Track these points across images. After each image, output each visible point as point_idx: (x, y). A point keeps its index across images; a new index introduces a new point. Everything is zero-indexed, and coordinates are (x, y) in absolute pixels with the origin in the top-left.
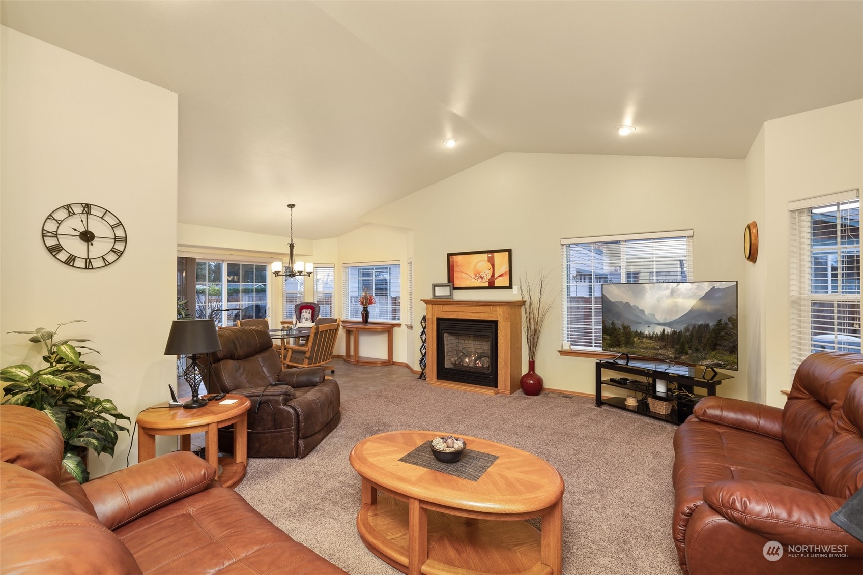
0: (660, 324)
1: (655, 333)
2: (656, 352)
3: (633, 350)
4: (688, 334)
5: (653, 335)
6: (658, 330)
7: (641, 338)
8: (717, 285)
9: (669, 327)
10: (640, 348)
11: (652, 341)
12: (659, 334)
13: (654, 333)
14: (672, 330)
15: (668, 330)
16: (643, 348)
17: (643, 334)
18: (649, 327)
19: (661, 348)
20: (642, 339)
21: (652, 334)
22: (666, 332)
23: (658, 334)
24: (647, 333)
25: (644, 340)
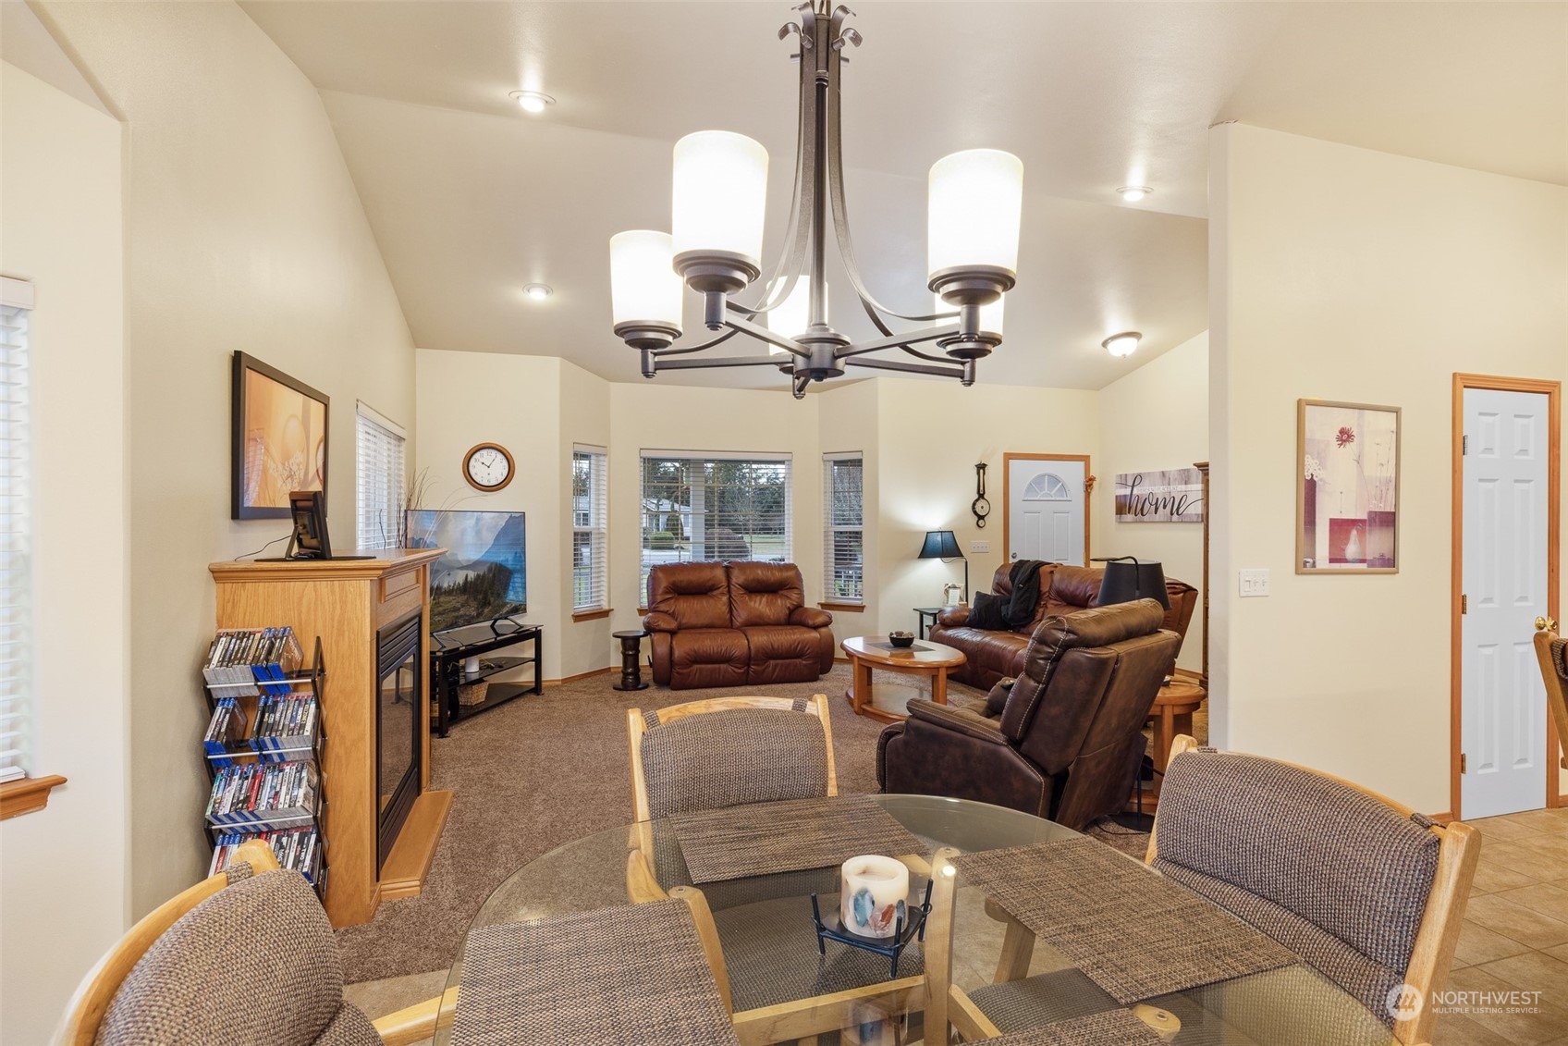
0: (462, 568)
1: (457, 583)
2: (456, 614)
4: (491, 575)
5: (454, 586)
6: (459, 578)
7: (437, 597)
8: (513, 515)
9: (473, 571)
11: (451, 598)
12: (461, 583)
13: (455, 584)
14: (476, 573)
15: (472, 575)
16: (440, 613)
17: (441, 588)
18: (449, 575)
19: (462, 606)
20: (439, 597)
21: (452, 585)
22: (469, 579)
23: (459, 584)
24: (445, 585)
25: (442, 599)
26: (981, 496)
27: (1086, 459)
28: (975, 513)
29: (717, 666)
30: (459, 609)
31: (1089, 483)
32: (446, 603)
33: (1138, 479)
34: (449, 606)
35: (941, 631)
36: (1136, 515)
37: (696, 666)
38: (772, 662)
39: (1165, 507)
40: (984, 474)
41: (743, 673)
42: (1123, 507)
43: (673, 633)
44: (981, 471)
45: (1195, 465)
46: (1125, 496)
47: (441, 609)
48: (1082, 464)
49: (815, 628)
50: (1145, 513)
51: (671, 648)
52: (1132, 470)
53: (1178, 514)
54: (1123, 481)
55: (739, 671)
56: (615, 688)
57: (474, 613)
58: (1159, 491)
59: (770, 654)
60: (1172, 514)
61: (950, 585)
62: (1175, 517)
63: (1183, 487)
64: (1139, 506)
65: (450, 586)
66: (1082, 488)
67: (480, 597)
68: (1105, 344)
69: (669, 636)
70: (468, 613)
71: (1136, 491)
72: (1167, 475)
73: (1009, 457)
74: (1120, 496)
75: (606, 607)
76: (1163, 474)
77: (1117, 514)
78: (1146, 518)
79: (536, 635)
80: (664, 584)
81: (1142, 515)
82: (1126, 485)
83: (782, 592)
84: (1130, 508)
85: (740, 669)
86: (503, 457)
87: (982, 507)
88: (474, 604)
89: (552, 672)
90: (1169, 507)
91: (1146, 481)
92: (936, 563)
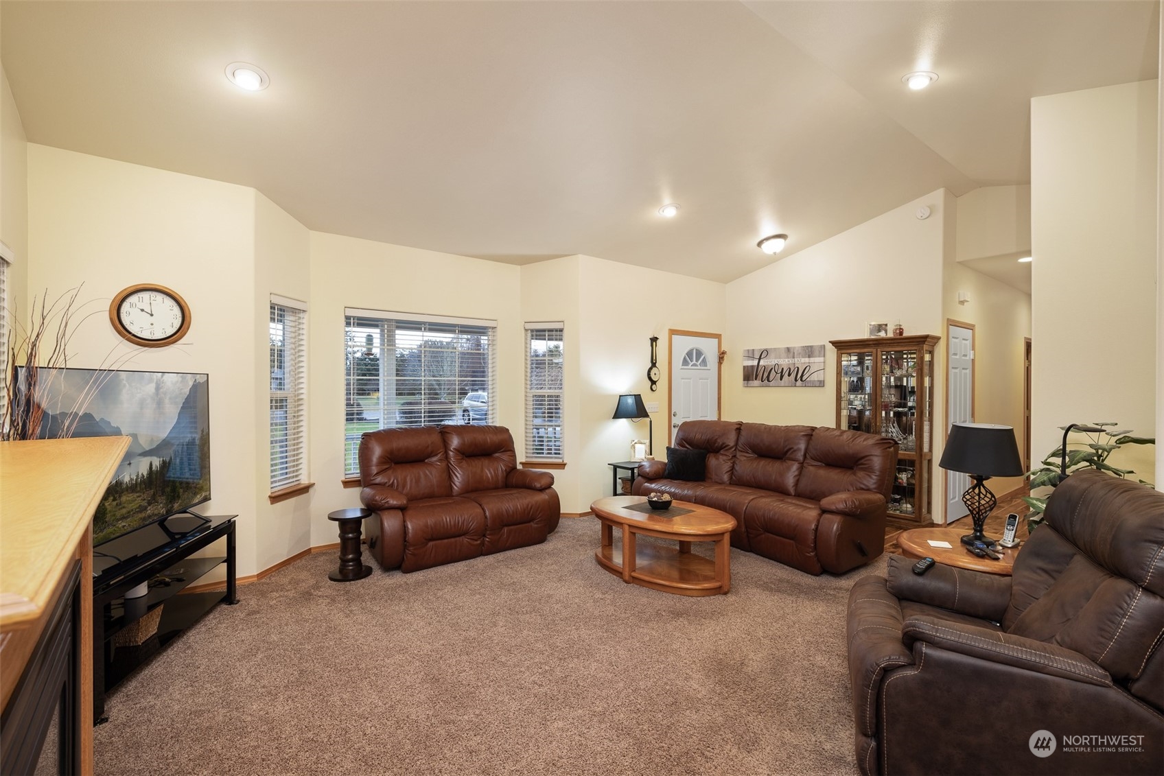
0: (144, 454)
1: (140, 474)
2: (143, 515)
3: (104, 532)
5: (136, 480)
7: (117, 496)
8: (193, 376)
9: (157, 457)
10: (118, 520)
11: (135, 496)
12: (145, 474)
13: (137, 476)
14: (161, 459)
16: (123, 518)
17: (121, 483)
18: (130, 464)
19: (149, 504)
20: (120, 497)
21: (135, 478)
22: (153, 468)
23: (143, 476)
24: (127, 479)
25: (124, 498)
26: (654, 364)
27: (718, 336)
28: (650, 378)
29: (453, 540)
30: (145, 509)
31: (721, 357)
32: (130, 502)
33: (764, 353)
34: (133, 506)
35: (646, 484)
36: (762, 381)
37: (431, 544)
38: (506, 529)
39: (789, 375)
40: (656, 346)
41: (480, 544)
42: (750, 375)
43: (402, 509)
44: (654, 343)
45: (830, 342)
46: (752, 366)
47: (124, 511)
48: (716, 341)
49: (542, 490)
50: (771, 379)
51: (405, 527)
52: (759, 346)
53: (801, 380)
54: (750, 354)
55: (476, 543)
56: (331, 579)
57: (163, 511)
58: (785, 362)
59: (503, 521)
60: (796, 380)
61: (636, 441)
62: (799, 383)
63: (807, 360)
64: (766, 375)
65: (131, 479)
66: (717, 360)
67: (168, 489)
68: (760, 244)
69: (401, 513)
70: (156, 512)
71: (762, 363)
72: (792, 350)
73: (673, 332)
74: (748, 366)
75: (304, 481)
76: (788, 349)
77: (744, 380)
78: (771, 384)
79: (228, 529)
80: (377, 451)
81: (768, 381)
82: (753, 358)
83: (497, 455)
84: (757, 376)
85: (476, 540)
86: (174, 303)
87: (655, 374)
88: (162, 500)
89: (246, 568)
90: (793, 376)
91: (772, 355)
92: (623, 422)
